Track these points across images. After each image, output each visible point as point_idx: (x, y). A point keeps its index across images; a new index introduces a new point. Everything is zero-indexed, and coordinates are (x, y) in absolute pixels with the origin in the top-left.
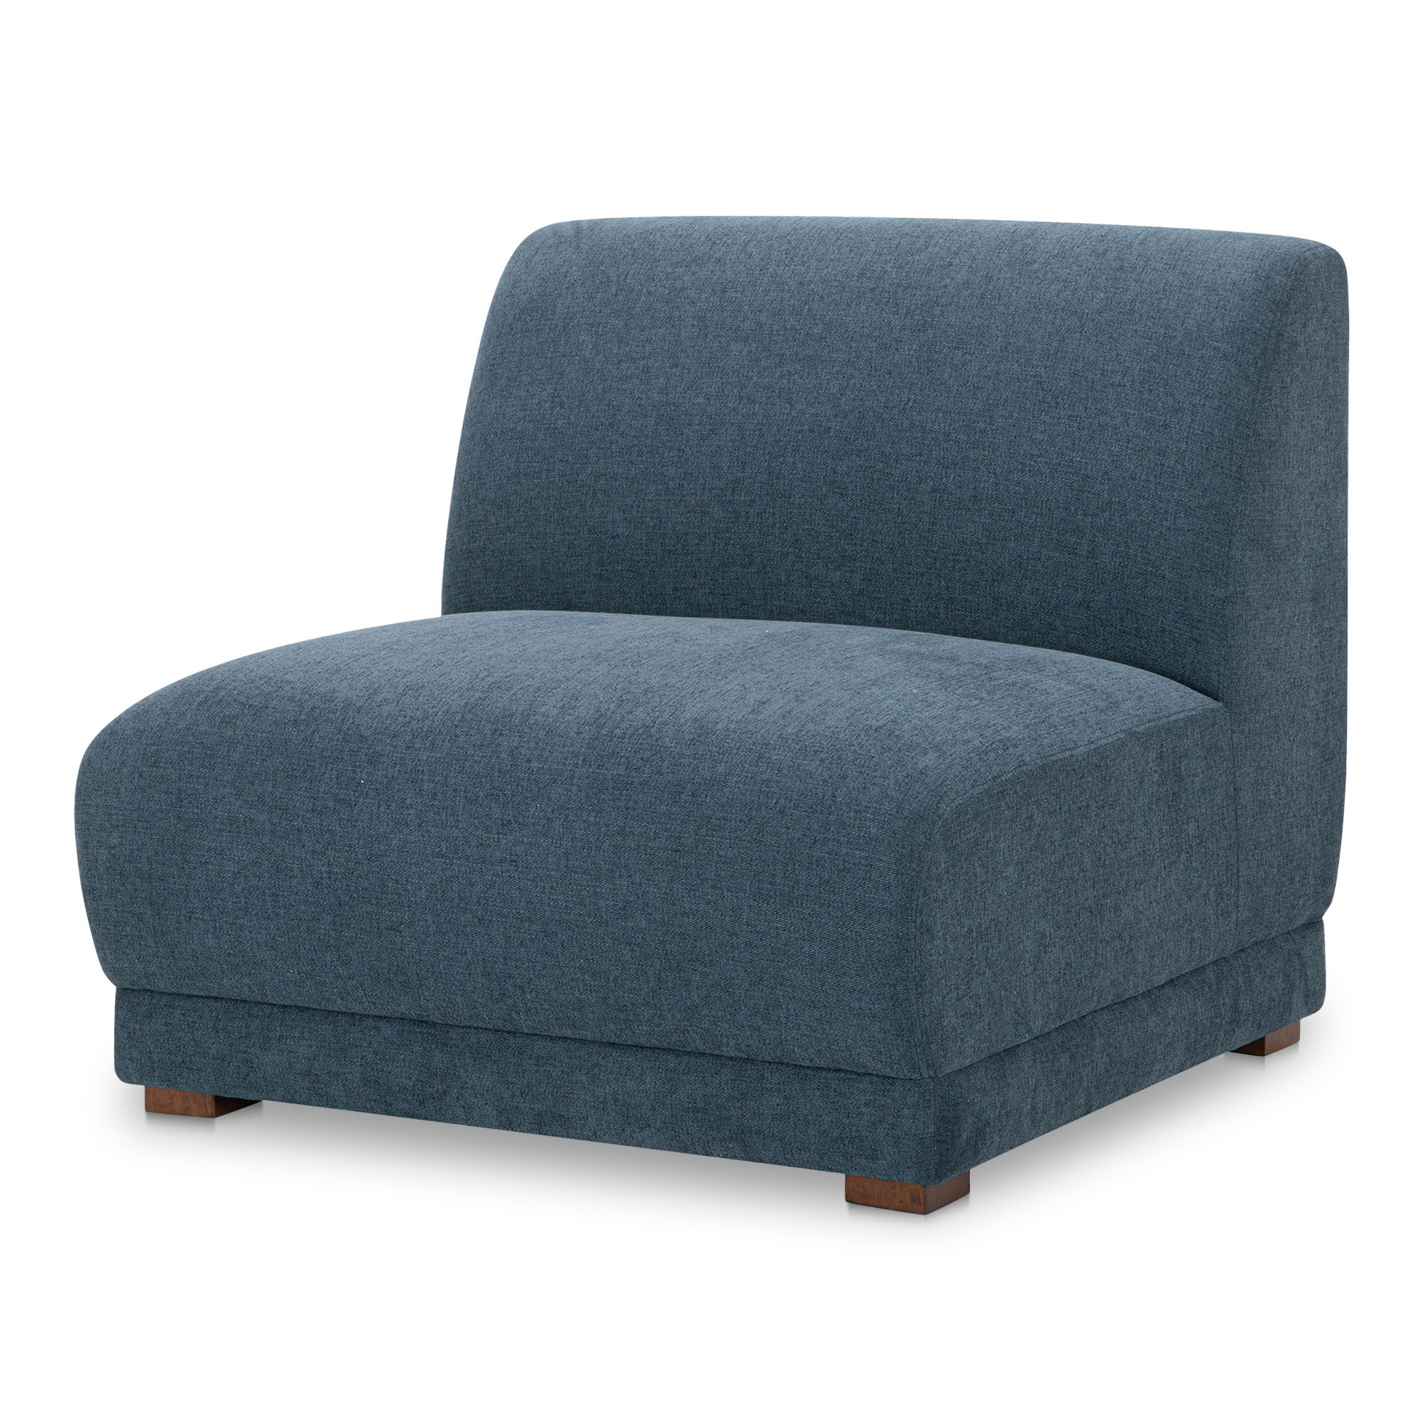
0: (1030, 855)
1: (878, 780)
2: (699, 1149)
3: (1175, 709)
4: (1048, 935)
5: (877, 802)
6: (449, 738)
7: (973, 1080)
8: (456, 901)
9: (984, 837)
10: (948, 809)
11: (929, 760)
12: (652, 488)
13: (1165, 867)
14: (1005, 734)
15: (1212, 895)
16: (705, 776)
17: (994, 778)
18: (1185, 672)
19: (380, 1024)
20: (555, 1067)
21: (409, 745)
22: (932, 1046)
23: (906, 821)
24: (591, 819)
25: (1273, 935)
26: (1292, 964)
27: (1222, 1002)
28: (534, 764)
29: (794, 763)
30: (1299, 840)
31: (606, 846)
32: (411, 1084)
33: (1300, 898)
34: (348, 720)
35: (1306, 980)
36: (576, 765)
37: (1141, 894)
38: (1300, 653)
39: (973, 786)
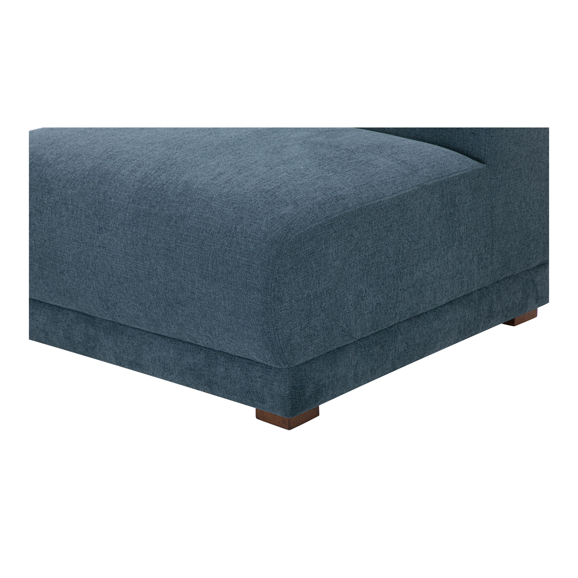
0: (351, 254)
1: (258, 221)
2: (194, 386)
3: (454, 171)
4: (364, 291)
5: (255, 233)
6: (81, 183)
7: (314, 366)
8: (84, 263)
9: (318, 248)
10: (293, 236)
11: (287, 210)
13: (444, 250)
14: (339, 192)
15: (475, 260)
16: (181, 213)
17: (326, 218)
18: (468, 149)
19: (69, 312)
20: (135, 341)
21: (64, 186)
22: (285, 354)
23: (268, 243)
24: (134, 230)
25: (517, 273)
26: (528, 285)
27: (482, 308)
28: (113, 200)
29: (221, 209)
30: (534, 227)
31: (140, 244)
32: (82, 341)
33: (533, 254)
34: (43, 171)
35: (537, 292)
36: (129, 203)
37: (428, 264)
38: (537, 136)
39: (312, 223)
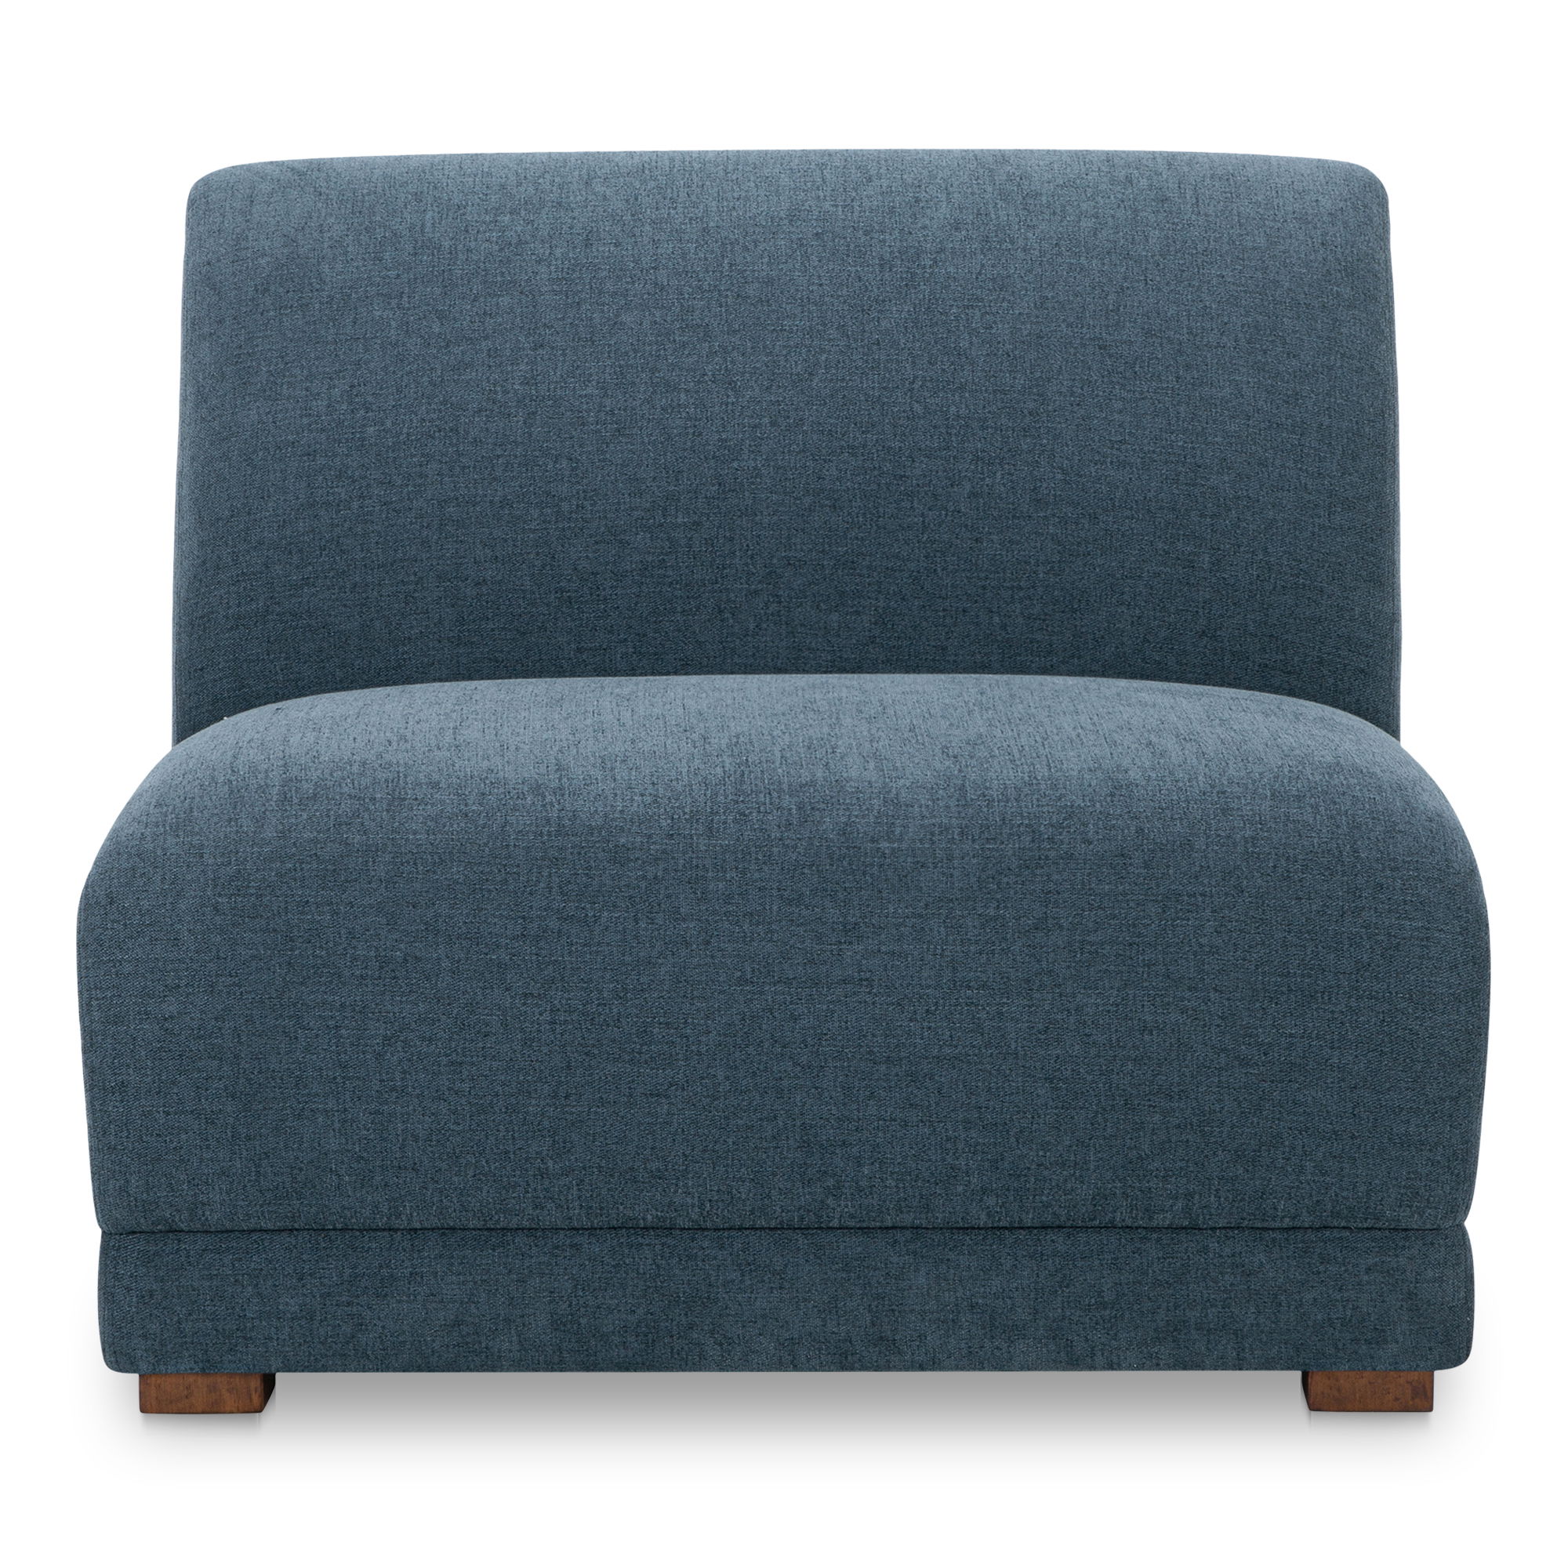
12: (535, 513)
16: (1157, 840)
24: (991, 911)
28: (884, 844)
31: (1016, 947)
36: (951, 842)
